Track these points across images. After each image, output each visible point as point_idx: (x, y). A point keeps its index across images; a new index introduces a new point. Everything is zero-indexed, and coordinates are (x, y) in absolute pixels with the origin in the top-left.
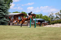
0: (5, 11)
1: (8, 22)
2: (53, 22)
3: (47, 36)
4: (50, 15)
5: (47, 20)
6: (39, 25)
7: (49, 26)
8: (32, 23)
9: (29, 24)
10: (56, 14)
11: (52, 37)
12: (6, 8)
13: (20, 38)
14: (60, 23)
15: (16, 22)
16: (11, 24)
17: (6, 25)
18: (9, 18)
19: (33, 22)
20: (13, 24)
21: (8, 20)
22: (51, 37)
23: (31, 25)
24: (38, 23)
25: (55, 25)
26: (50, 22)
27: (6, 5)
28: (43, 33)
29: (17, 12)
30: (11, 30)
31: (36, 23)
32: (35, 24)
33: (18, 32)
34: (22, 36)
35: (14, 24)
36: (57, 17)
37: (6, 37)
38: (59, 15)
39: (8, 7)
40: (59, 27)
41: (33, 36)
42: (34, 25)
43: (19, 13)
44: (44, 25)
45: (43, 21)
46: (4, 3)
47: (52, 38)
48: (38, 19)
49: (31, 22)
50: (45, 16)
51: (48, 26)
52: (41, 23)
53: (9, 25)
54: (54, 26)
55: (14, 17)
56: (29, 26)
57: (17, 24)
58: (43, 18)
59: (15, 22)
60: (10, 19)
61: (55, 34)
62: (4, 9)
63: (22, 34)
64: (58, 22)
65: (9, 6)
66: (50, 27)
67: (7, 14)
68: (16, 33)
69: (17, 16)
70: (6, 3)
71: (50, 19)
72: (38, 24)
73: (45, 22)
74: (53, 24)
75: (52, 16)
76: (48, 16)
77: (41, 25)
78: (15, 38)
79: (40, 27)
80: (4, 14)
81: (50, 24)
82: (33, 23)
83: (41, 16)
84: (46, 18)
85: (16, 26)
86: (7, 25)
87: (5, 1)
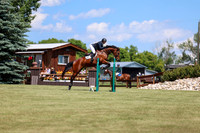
0: (16, 35)
1: (25, 72)
2: (171, 73)
3: (153, 121)
4: (163, 50)
5: (152, 67)
6: (125, 84)
7: (158, 86)
8: (102, 77)
9: (92, 80)
10: (181, 46)
11: (169, 123)
12: (17, 26)
13: (64, 128)
14: (194, 76)
15: (52, 72)
16: (34, 78)
17: (17, 83)
18: (28, 59)
19: (105, 74)
20: (41, 81)
21: (25, 67)
22: (165, 123)
23: (100, 83)
24: (121, 76)
25: (179, 85)
26: (162, 74)
27: (17, 18)
28: (137, 109)
29: (54, 41)
30: (33, 99)
31: (117, 77)
32: (111, 81)
33: (58, 108)
34: (69, 120)
35: (43, 79)
36: (185, 57)
37: (18, 125)
38: (192, 49)
39: (23, 24)
40: (191, 89)
41: (107, 120)
42: (109, 83)
43: (61, 42)
44: (142, 83)
45: (138, 71)
46: (12, 11)
47: (169, 127)
48: (123, 64)
49: (98, 73)
50: (146, 53)
51: (154, 86)
52: (131, 76)
53: (29, 82)
54: (174, 88)
55: (43, 55)
56: (93, 87)
57: (53, 80)
58: (138, 59)
59: (48, 72)
60: (29, 62)
61: (179, 113)
62: (13, 32)
63: (72, 112)
64: (188, 73)
65: (27, 20)
66: (163, 90)
67: (22, 48)
68: (50, 109)
69: (55, 53)
70: (17, 11)
71: (162, 65)
72: (122, 80)
73: (147, 74)
74: (173, 79)
75: (170, 55)
76: (156, 52)
77: (132, 84)
78: (47, 128)
79: (128, 90)
80: (12, 47)
81: (161, 81)
82: (107, 77)
83: (132, 55)
84: (148, 62)
85: (50, 87)
86: (22, 83)
87: (15, 4)
